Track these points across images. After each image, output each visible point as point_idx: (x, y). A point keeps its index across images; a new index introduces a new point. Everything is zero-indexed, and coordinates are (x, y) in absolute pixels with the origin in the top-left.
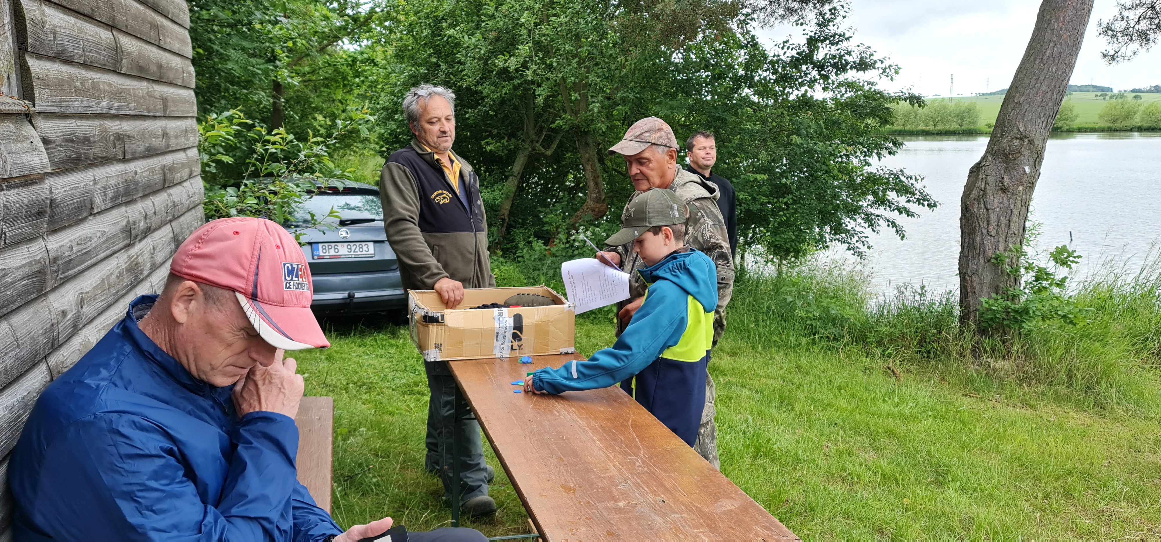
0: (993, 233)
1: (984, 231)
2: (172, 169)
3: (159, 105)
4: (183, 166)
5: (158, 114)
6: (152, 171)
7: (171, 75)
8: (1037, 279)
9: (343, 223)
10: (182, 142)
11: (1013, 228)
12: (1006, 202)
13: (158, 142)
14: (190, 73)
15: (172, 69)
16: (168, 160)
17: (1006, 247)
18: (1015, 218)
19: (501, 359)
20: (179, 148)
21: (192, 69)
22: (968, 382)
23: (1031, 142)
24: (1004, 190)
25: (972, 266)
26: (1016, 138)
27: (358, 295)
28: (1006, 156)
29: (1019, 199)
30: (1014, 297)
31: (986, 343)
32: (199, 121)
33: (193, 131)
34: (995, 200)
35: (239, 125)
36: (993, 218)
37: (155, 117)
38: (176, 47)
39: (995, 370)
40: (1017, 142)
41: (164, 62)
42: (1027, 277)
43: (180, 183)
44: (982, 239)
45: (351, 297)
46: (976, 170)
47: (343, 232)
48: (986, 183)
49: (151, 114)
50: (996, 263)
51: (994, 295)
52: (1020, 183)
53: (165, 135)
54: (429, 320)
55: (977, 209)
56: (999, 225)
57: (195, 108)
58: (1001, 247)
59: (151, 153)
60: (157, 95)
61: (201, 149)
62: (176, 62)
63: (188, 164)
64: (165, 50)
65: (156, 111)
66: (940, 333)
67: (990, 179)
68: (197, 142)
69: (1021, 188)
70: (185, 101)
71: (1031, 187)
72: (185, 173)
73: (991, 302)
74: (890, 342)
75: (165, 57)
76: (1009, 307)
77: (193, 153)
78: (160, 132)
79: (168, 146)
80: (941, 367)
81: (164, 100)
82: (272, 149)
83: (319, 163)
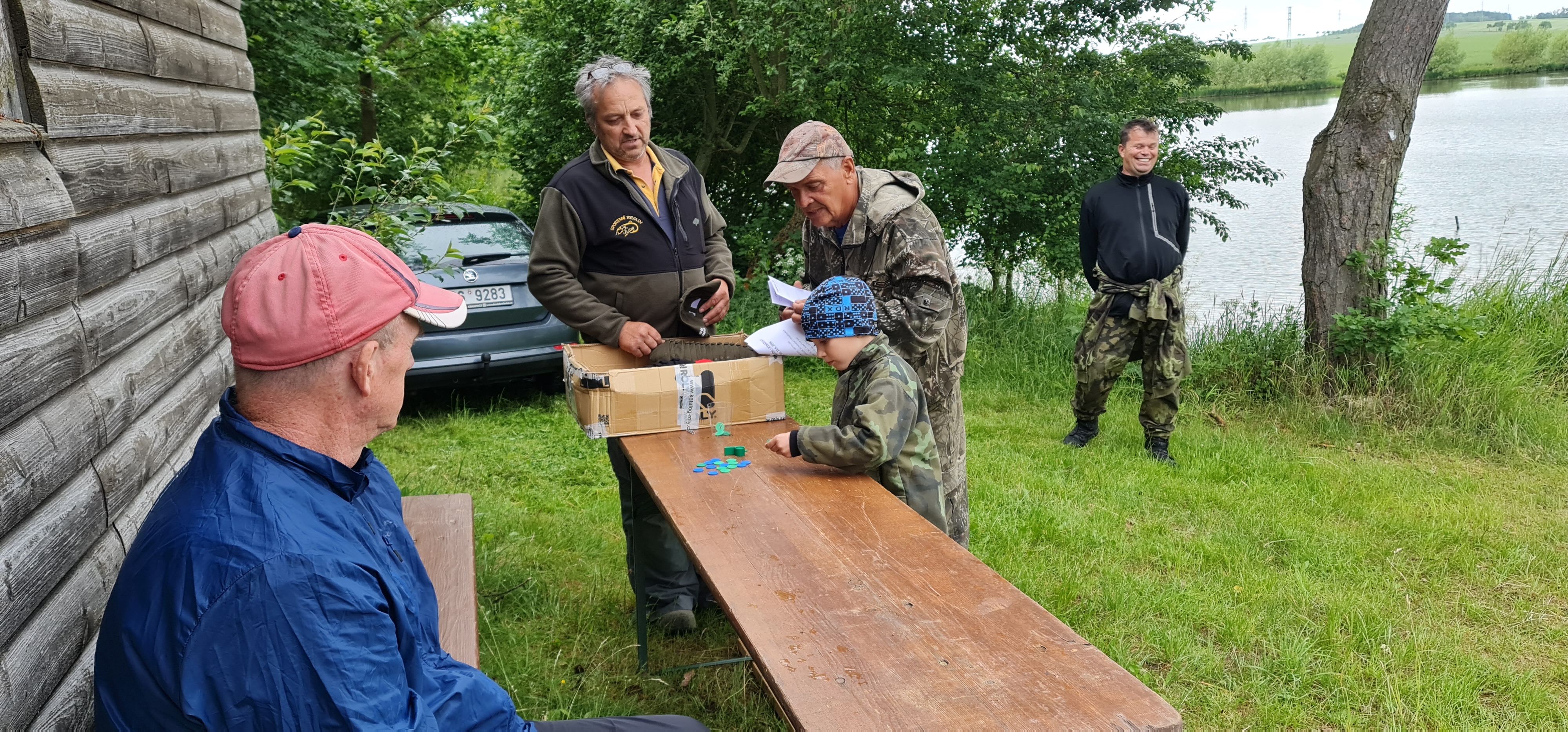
0: (1348, 225)
1: (1336, 224)
2: (233, 202)
3: (210, 117)
4: (248, 196)
5: (209, 130)
6: (208, 207)
7: (222, 75)
8: (1410, 283)
9: (468, 262)
10: (244, 165)
11: (1376, 217)
12: (1364, 181)
13: (213, 168)
14: (246, 70)
15: (222, 66)
16: (227, 190)
17: (1366, 245)
18: (1377, 203)
19: (688, 432)
20: (240, 173)
21: (249, 64)
22: (1320, 427)
23: (1397, 97)
24: (1361, 165)
25: (1320, 271)
26: (1376, 93)
27: (494, 357)
28: (1363, 118)
29: (1382, 176)
30: (1379, 312)
31: (1341, 374)
32: (265, 133)
33: (258, 149)
34: (1349, 180)
35: (319, 138)
36: (1347, 204)
37: (205, 134)
38: (225, 35)
39: (1354, 409)
40: (1377, 98)
41: (210, 58)
42: (1395, 282)
43: (246, 221)
44: (1333, 234)
45: (486, 360)
46: (1322, 141)
47: (469, 274)
48: (1336, 157)
49: (200, 130)
50: (1352, 265)
51: (1351, 309)
52: (1383, 154)
53: (221, 157)
54: (590, 384)
55: (1327, 194)
56: (1355, 214)
57: (258, 118)
58: (1359, 243)
59: (205, 183)
60: (206, 103)
61: (270, 172)
62: (227, 57)
63: (254, 195)
64: (210, 41)
65: (206, 125)
66: (1279, 364)
67: (1342, 152)
68: (264, 164)
69: (1384, 162)
70: (244, 110)
71: (1398, 159)
72: (252, 206)
73: (1348, 318)
74: (1212, 380)
75: (212, 52)
76: (1372, 325)
77: (260, 179)
78: (214, 154)
79: (226, 172)
80: (1282, 410)
81: (216, 110)
82: (366, 167)
83: (428, 183)
